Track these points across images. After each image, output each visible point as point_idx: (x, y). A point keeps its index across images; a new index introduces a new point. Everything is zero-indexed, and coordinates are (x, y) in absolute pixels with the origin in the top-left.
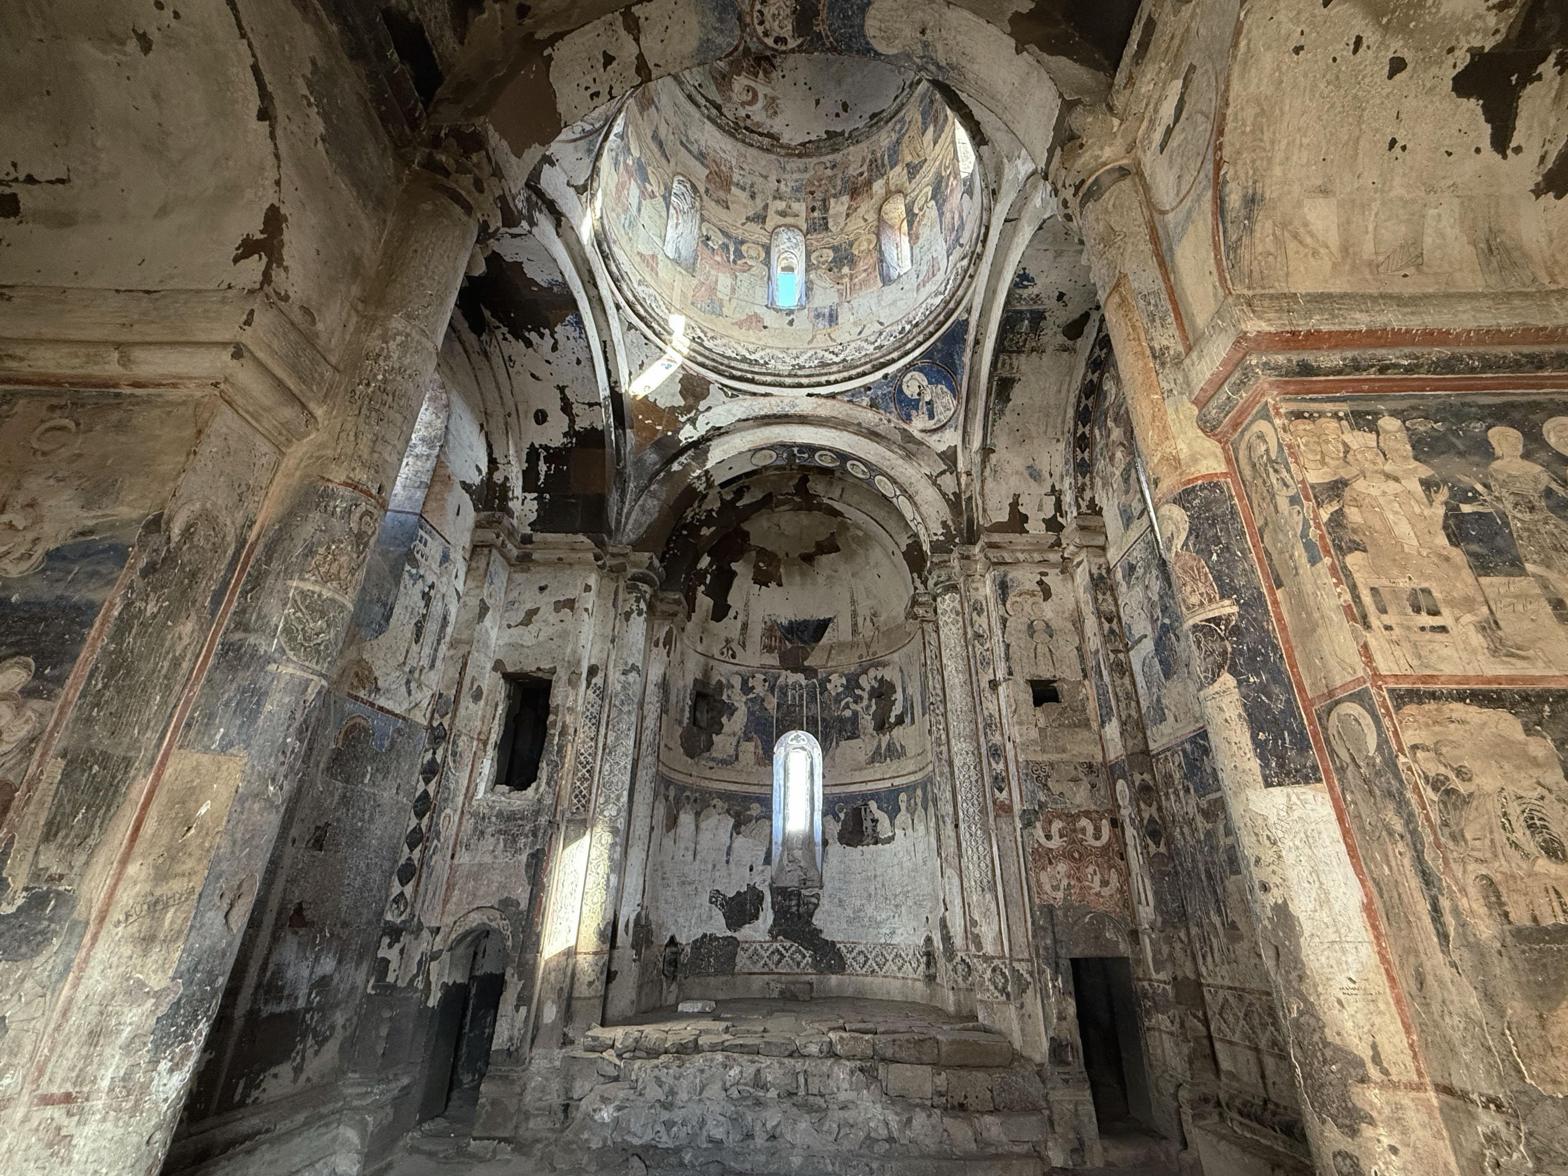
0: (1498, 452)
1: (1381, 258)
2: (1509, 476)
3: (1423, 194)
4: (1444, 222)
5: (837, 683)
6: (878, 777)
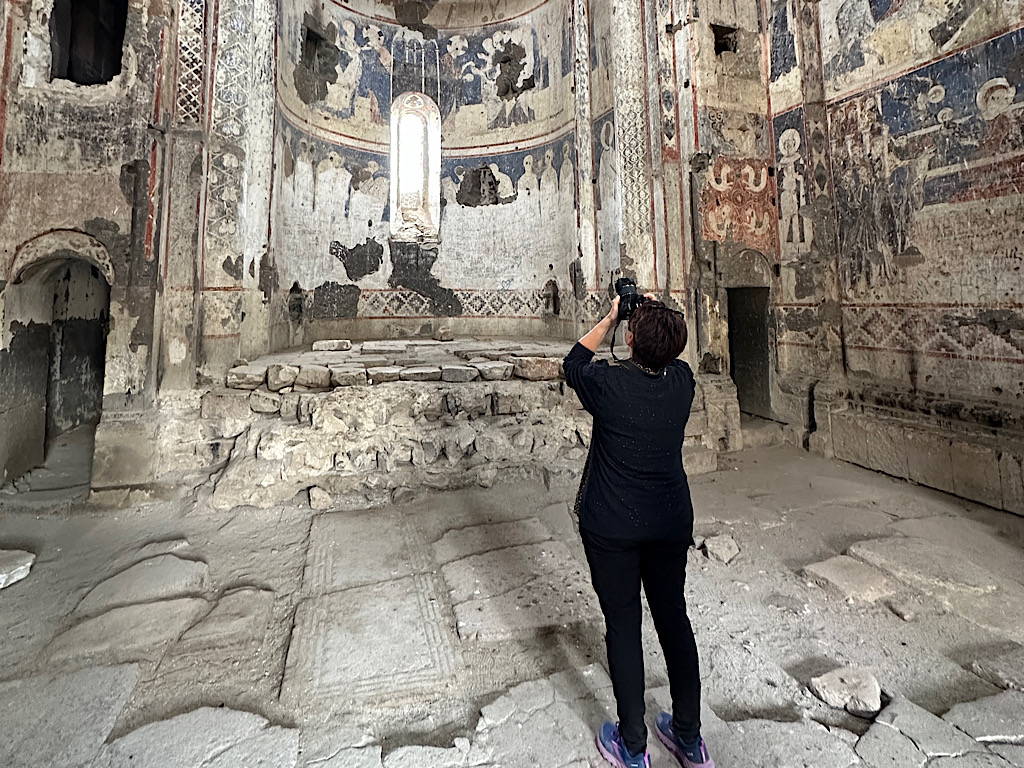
5: (457, 46)
6: (501, 141)
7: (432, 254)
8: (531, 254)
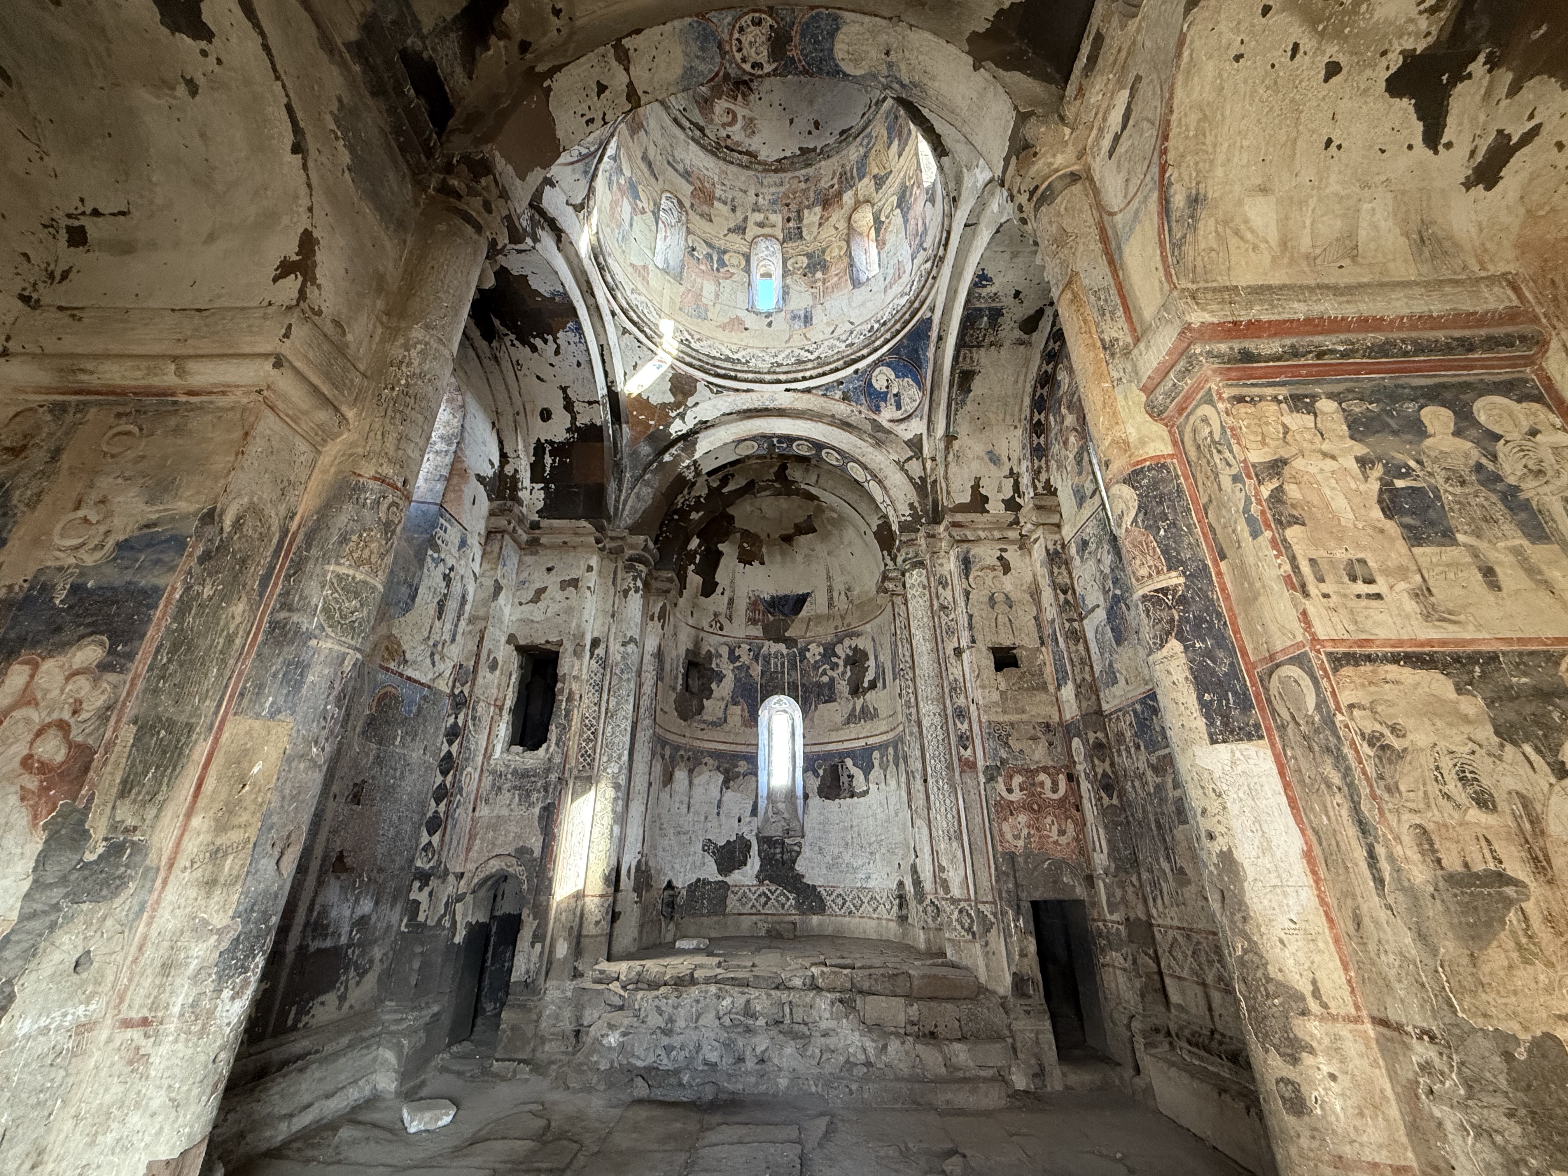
0: (1430, 430)
1: (1318, 251)
2: (1441, 452)
3: (1358, 190)
4: (1378, 216)
5: (815, 652)
6: (853, 736)
7: (797, 848)
8: (883, 850)
